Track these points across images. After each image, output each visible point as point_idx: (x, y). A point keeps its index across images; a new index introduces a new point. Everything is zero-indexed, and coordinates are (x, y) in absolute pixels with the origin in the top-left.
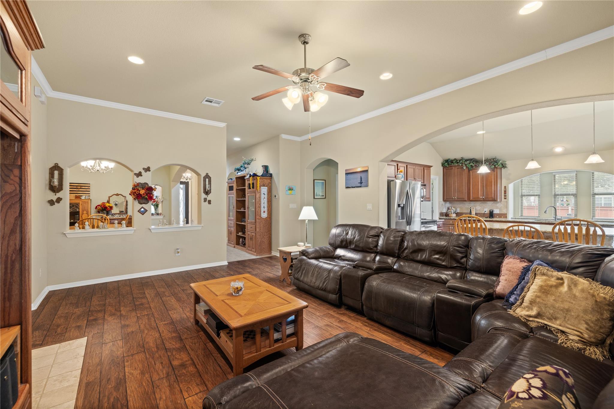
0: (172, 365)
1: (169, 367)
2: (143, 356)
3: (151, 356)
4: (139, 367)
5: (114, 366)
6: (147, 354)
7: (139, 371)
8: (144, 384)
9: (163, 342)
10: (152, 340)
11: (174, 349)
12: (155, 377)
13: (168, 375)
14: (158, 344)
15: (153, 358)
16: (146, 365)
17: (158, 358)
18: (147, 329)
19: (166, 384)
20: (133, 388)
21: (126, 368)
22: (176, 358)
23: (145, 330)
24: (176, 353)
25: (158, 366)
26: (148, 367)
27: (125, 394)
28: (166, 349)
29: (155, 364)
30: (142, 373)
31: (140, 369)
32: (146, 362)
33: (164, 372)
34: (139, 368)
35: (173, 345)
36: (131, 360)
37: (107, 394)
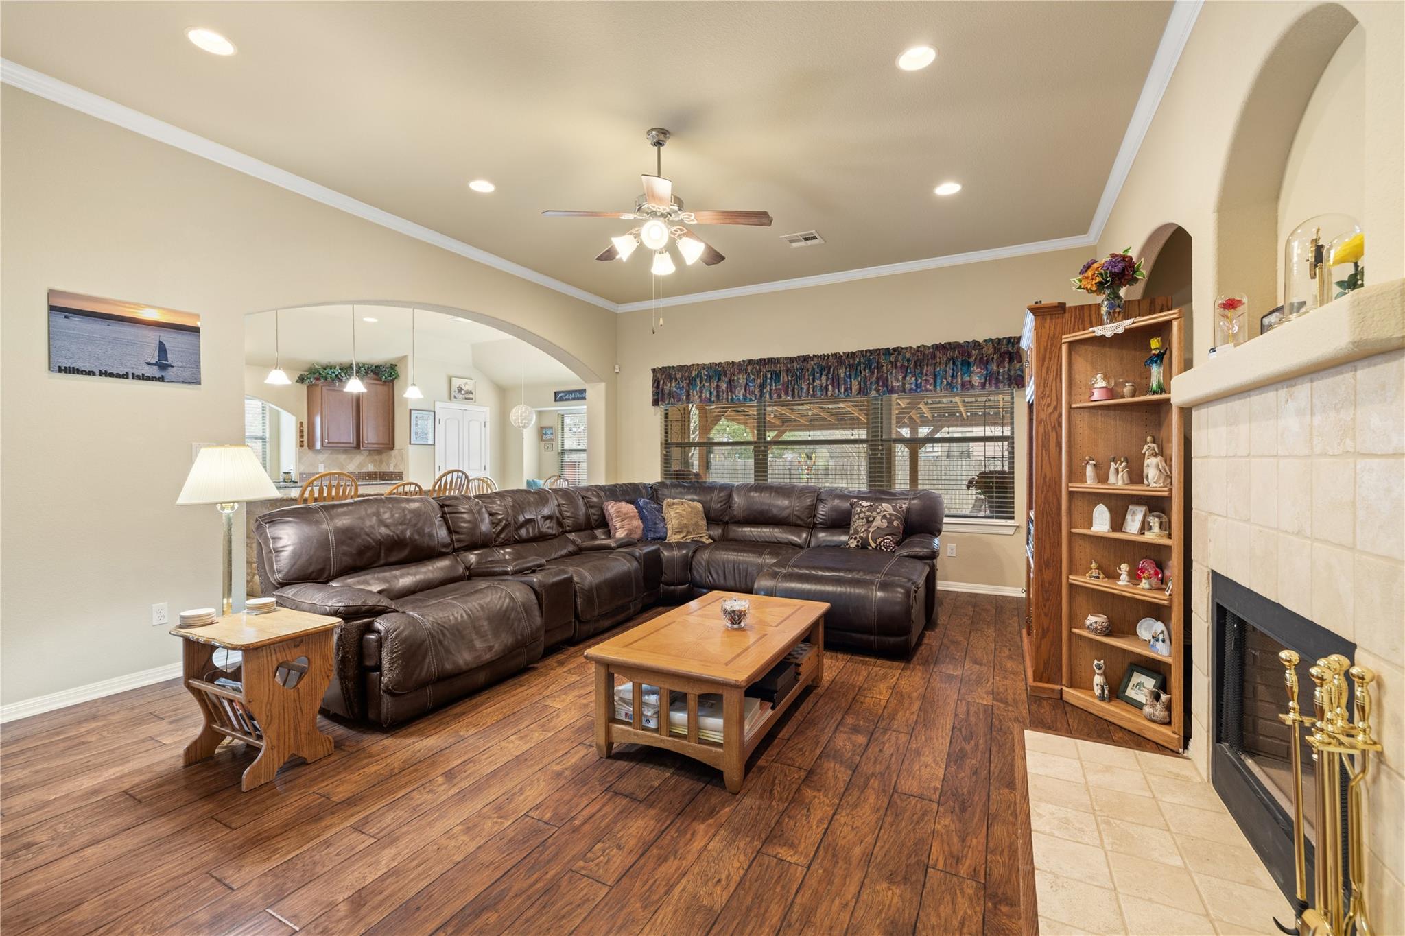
0: (869, 740)
1: (876, 740)
2: (903, 782)
3: (889, 774)
4: (920, 767)
5: (963, 794)
6: (893, 782)
7: (923, 758)
8: (923, 737)
9: (846, 789)
10: (864, 811)
11: (841, 762)
12: (903, 738)
13: (886, 730)
14: (858, 793)
15: (888, 767)
16: (906, 762)
17: (880, 763)
18: (848, 860)
19: (896, 722)
20: (941, 742)
21: (942, 777)
22: (854, 746)
23: (854, 861)
24: (845, 754)
25: (888, 750)
26: (906, 759)
27: (953, 740)
28: (854, 772)
29: (892, 754)
30: (918, 753)
31: (919, 761)
32: (904, 767)
33: (886, 737)
34: (921, 764)
35: (835, 771)
36: (928, 788)
37: (979, 754)
